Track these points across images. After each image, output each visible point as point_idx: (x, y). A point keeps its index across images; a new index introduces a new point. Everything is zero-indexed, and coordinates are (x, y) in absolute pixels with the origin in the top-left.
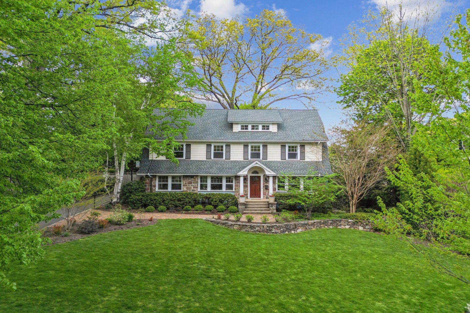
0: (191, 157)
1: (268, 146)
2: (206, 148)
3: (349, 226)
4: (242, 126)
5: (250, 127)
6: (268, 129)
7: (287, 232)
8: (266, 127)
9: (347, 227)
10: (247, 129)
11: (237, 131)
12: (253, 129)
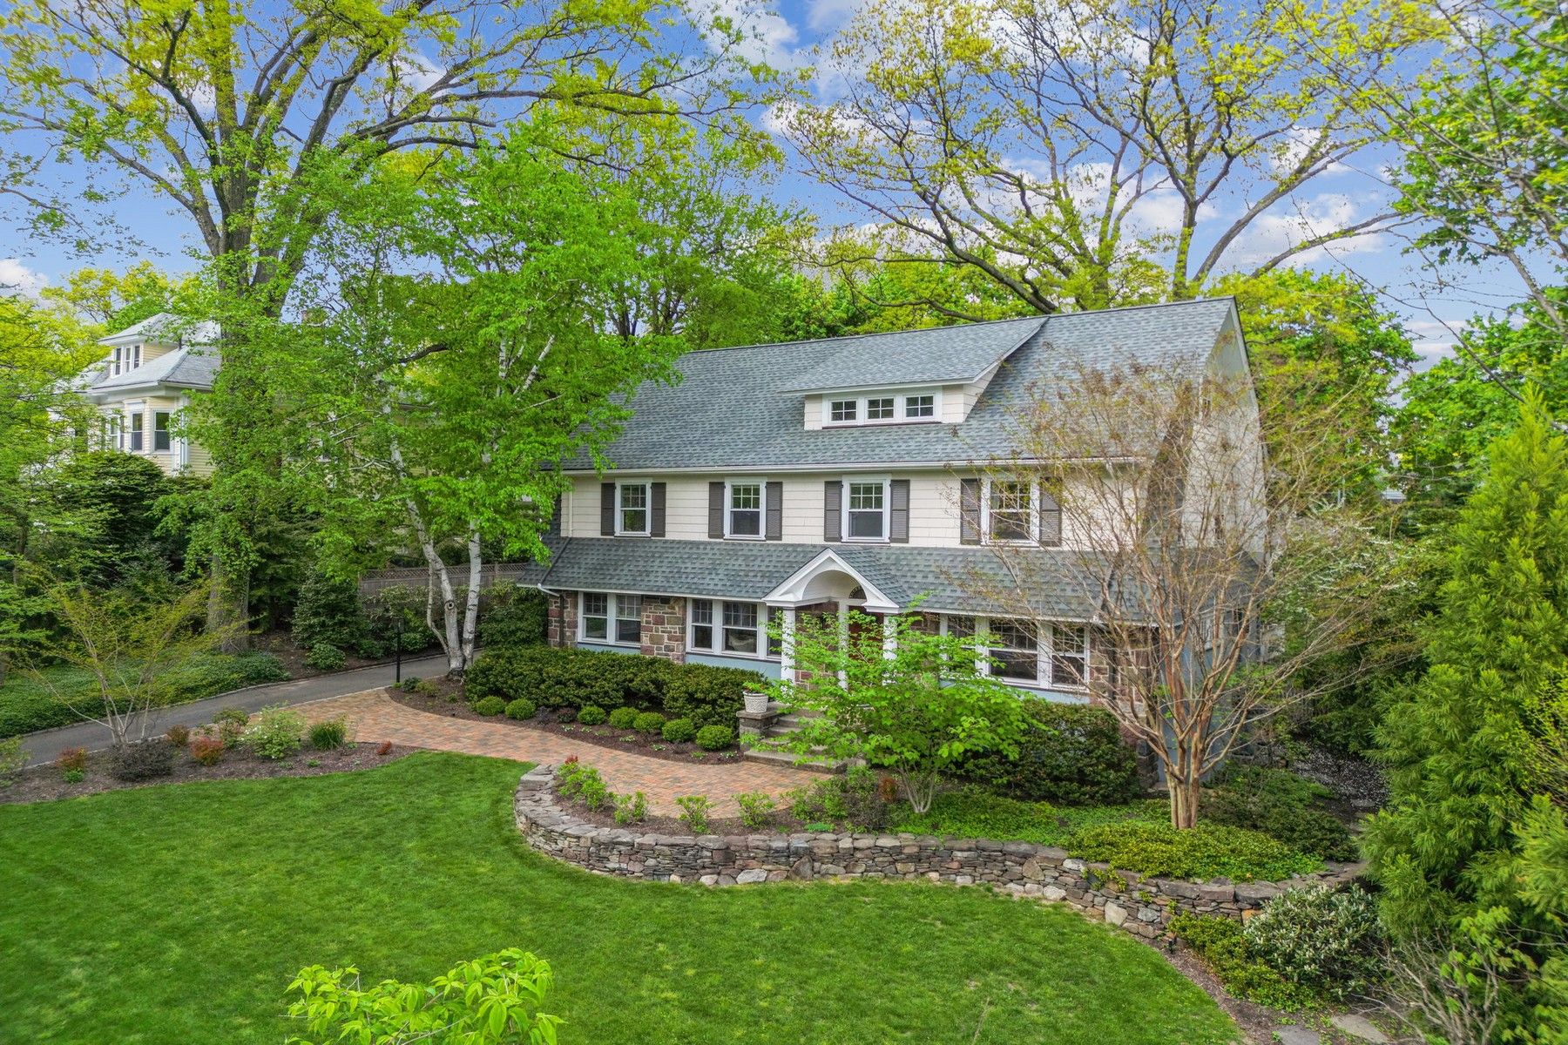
0: (668, 528)
1: (913, 486)
2: (707, 496)
3: (1063, 893)
4: (836, 406)
5: (862, 408)
6: (928, 412)
7: (675, 878)
8: (919, 405)
9: (1054, 893)
10: (851, 416)
11: (818, 427)
12: (873, 415)
